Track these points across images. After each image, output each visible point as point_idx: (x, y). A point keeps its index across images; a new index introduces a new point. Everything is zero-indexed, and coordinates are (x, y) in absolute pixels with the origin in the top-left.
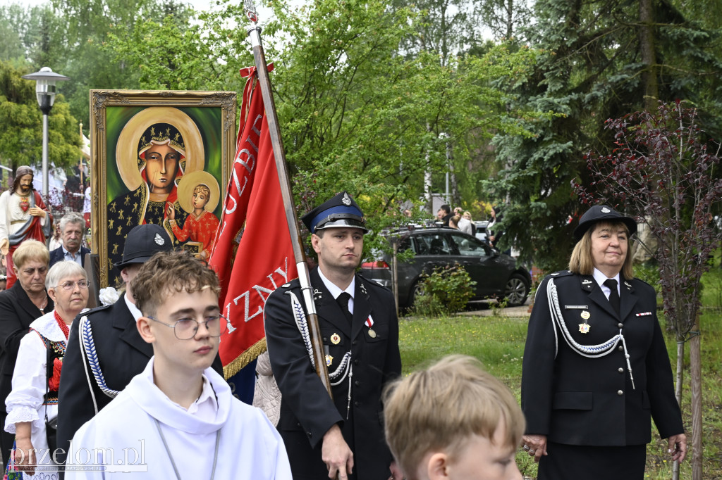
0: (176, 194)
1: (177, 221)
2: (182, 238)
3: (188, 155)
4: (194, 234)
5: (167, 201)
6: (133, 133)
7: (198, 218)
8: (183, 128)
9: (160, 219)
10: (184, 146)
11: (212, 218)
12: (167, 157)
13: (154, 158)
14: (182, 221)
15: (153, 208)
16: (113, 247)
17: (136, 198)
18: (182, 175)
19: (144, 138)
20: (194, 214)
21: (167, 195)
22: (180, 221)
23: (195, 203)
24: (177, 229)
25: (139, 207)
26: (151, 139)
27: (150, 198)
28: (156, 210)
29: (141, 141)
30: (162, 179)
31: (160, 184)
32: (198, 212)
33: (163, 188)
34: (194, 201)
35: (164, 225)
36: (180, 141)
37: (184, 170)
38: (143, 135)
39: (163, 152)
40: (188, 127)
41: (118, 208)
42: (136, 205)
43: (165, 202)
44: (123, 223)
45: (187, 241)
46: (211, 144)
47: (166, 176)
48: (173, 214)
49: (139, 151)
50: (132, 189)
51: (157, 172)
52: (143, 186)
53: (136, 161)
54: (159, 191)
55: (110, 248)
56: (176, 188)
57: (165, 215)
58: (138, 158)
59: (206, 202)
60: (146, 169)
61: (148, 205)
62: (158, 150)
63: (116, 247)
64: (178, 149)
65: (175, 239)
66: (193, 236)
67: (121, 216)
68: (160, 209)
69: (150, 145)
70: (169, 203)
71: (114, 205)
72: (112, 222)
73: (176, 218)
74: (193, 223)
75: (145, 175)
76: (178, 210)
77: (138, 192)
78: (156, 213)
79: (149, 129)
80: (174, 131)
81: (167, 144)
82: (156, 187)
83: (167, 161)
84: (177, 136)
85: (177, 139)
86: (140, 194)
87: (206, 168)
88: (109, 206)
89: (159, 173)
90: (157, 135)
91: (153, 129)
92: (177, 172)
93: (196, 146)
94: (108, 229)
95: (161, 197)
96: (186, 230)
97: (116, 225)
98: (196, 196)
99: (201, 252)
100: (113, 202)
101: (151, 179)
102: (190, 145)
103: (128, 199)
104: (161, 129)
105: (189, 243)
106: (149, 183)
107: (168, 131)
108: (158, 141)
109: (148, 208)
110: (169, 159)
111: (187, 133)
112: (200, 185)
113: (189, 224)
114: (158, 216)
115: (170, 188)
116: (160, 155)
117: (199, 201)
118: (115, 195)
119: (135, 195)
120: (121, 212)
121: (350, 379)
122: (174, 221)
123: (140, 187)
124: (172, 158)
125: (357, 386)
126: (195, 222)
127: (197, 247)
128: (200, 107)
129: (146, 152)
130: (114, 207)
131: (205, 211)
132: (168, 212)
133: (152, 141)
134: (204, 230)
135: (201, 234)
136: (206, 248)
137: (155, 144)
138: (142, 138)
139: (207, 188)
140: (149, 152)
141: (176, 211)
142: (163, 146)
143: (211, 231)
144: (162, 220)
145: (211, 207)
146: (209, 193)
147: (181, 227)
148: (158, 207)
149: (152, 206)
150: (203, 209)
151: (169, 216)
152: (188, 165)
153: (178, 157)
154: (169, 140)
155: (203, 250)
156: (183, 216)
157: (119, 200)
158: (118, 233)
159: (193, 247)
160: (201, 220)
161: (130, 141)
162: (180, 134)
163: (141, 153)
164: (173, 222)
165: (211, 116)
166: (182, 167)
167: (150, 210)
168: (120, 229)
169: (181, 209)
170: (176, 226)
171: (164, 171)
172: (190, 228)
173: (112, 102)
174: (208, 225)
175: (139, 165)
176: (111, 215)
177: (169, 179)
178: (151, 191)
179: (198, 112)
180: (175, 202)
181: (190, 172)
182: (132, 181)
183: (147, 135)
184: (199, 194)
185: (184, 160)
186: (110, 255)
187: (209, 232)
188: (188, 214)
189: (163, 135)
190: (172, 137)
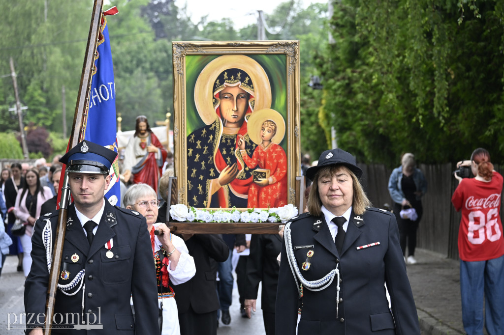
0: (246, 128)
1: (247, 151)
2: (251, 165)
3: (256, 95)
4: (262, 162)
5: (239, 134)
6: (209, 76)
7: (266, 149)
8: (252, 72)
9: (232, 149)
10: (253, 88)
11: (279, 149)
12: (238, 97)
13: (227, 98)
14: (252, 151)
15: (226, 139)
16: (192, 172)
17: (211, 131)
18: (251, 112)
19: (218, 81)
20: (262, 146)
21: (239, 129)
22: (250, 151)
23: (263, 136)
24: (247, 158)
25: (214, 138)
26: (224, 82)
27: (224, 131)
28: (229, 141)
29: (215, 84)
30: (234, 115)
31: (232, 120)
32: (266, 143)
33: (235, 123)
34: (262, 134)
35: (236, 155)
36: (250, 83)
37: (253, 107)
38: (218, 79)
39: (235, 92)
40: (256, 71)
41: (196, 139)
42: (211, 137)
43: (237, 135)
44: (200, 151)
45: (255, 168)
46: (277, 87)
47: (238, 113)
48: (243, 145)
49: (214, 91)
50: (207, 123)
51: (229, 109)
52: (217, 121)
53: (211, 101)
54: (231, 125)
55: (189, 172)
56: (246, 123)
57: (237, 146)
58: (213, 98)
59: (273, 135)
60: (220, 108)
61: (222, 137)
62: (230, 91)
63: (194, 171)
64: (248, 90)
65: (246, 166)
66: (261, 164)
67: (199, 146)
68: (232, 141)
69: (223, 87)
70: (240, 135)
71: (193, 136)
72: (191, 150)
73: (246, 148)
74: (261, 153)
75: (219, 112)
76: (248, 141)
77: (213, 126)
78: (229, 144)
79: (223, 73)
80: (244, 75)
81: (238, 86)
82: (229, 122)
83: (239, 101)
84: (247, 79)
85: (247, 82)
86: (215, 127)
87: (273, 106)
88: (189, 137)
89: (231, 110)
90: (229, 79)
91: (226, 73)
92: (247, 109)
93: (264, 87)
94: (188, 157)
95: (233, 130)
96: (255, 159)
97: (194, 153)
98: (264, 130)
99: (268, 178)
100: (192, 134)
101: (224, 115)
102: (259, 86)
103: (204, 131)
104: (233, 73)
105: (258, 170)
106: (223, 119)
107: (239, 75)
108: (231, 83)
109: (221, 140)
110: (240, 98)
111: (256, 76)
112: (268, 121)
113: (257, 154)
114: (230, 146)
115: (241, 123)
116: (232, 95)
117: (267, 135)
118: (194, 128)
119: (210, 129)
120: (199, 142)
121: (84, 291)
122: (244, 150)
123: (215, 122)
124: (242, 97)
125: (89, 297)
126: (263, 152)
127: (265, 173)
128: (267, 54)
129: (220, 93)
130: (192, 138)
131: (272, 143)
132: (239, 143)
133: (225, 84)
134: (271, 158)
135: (268, 162)
136: (273, 174)
137: (227, 86)
138: (216, 81)
139: (273, 123)
140: (222, 93)
141: (246, 143)
142: (234, 87)
143: (278, 160)
144: (234, 150)
145: (277, 139)
146: (276, 127)
147: (251, 156)
148: (230, 139)
149: (225, 138)
150: (270, 141)
151: (240, 146)
152: (256, 103)
153: (248, 96)
154: (240, 82)
155: (271, 175)
156: (253, 147)
157: (197, 133)
158: (196, 160)
159: (261, 173)
160: (269, 151)
161: (206, 84)
162: (249, 77)
163: (215, 93)
164: (244, 152)
165: (277, 61)
166: (252, 106)
167: (224, 141)
168: (198, 156)
169: (250, 141)
170: (246, 155)
171: (235, 109)
172: (258, 157)
173: (189, 51)
174: (274, 155)
175: (214, 103)
176: (190, 145)
177: (240, 115)
178: (224, 125)
179: (266, 58)
180: (245, 135)
181: (258, 110)
182: (208, 116)
183: (221, 79)
184: (266, 129)
185: (252, 99)
186: (189, 178)
187: (275, 161)
188: (257, 146)
189: (235, 79)
190: (242, 80)
